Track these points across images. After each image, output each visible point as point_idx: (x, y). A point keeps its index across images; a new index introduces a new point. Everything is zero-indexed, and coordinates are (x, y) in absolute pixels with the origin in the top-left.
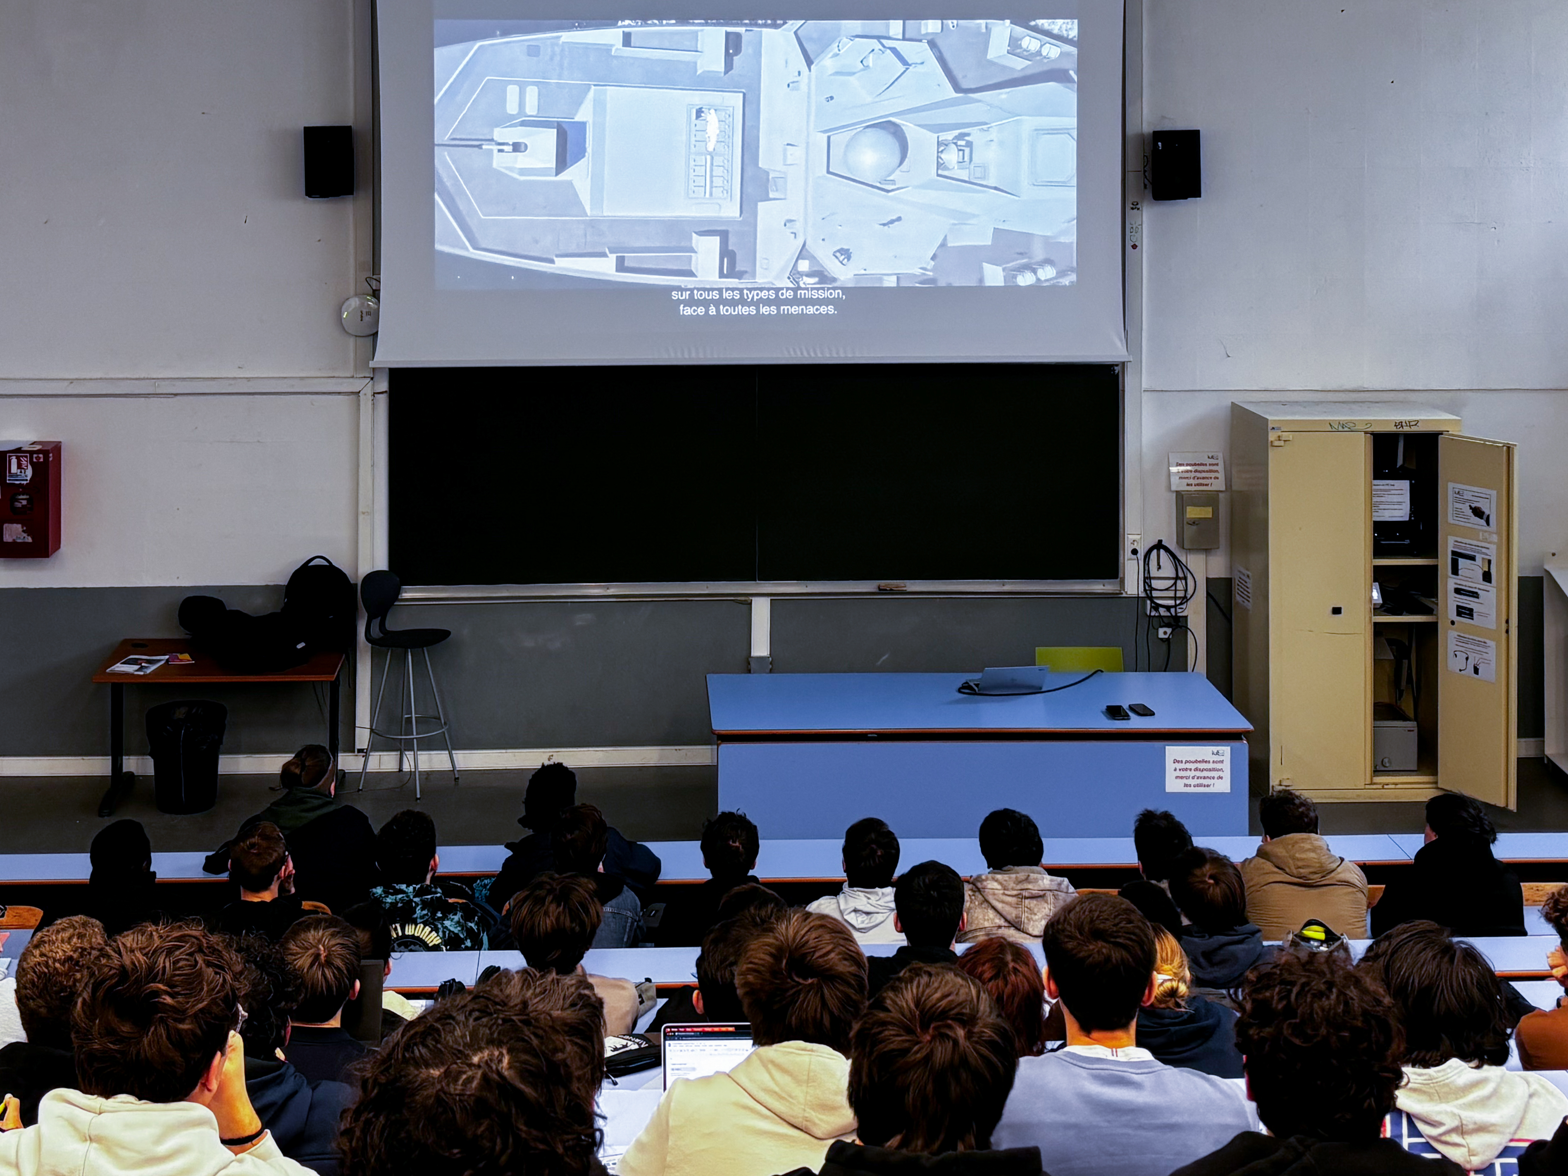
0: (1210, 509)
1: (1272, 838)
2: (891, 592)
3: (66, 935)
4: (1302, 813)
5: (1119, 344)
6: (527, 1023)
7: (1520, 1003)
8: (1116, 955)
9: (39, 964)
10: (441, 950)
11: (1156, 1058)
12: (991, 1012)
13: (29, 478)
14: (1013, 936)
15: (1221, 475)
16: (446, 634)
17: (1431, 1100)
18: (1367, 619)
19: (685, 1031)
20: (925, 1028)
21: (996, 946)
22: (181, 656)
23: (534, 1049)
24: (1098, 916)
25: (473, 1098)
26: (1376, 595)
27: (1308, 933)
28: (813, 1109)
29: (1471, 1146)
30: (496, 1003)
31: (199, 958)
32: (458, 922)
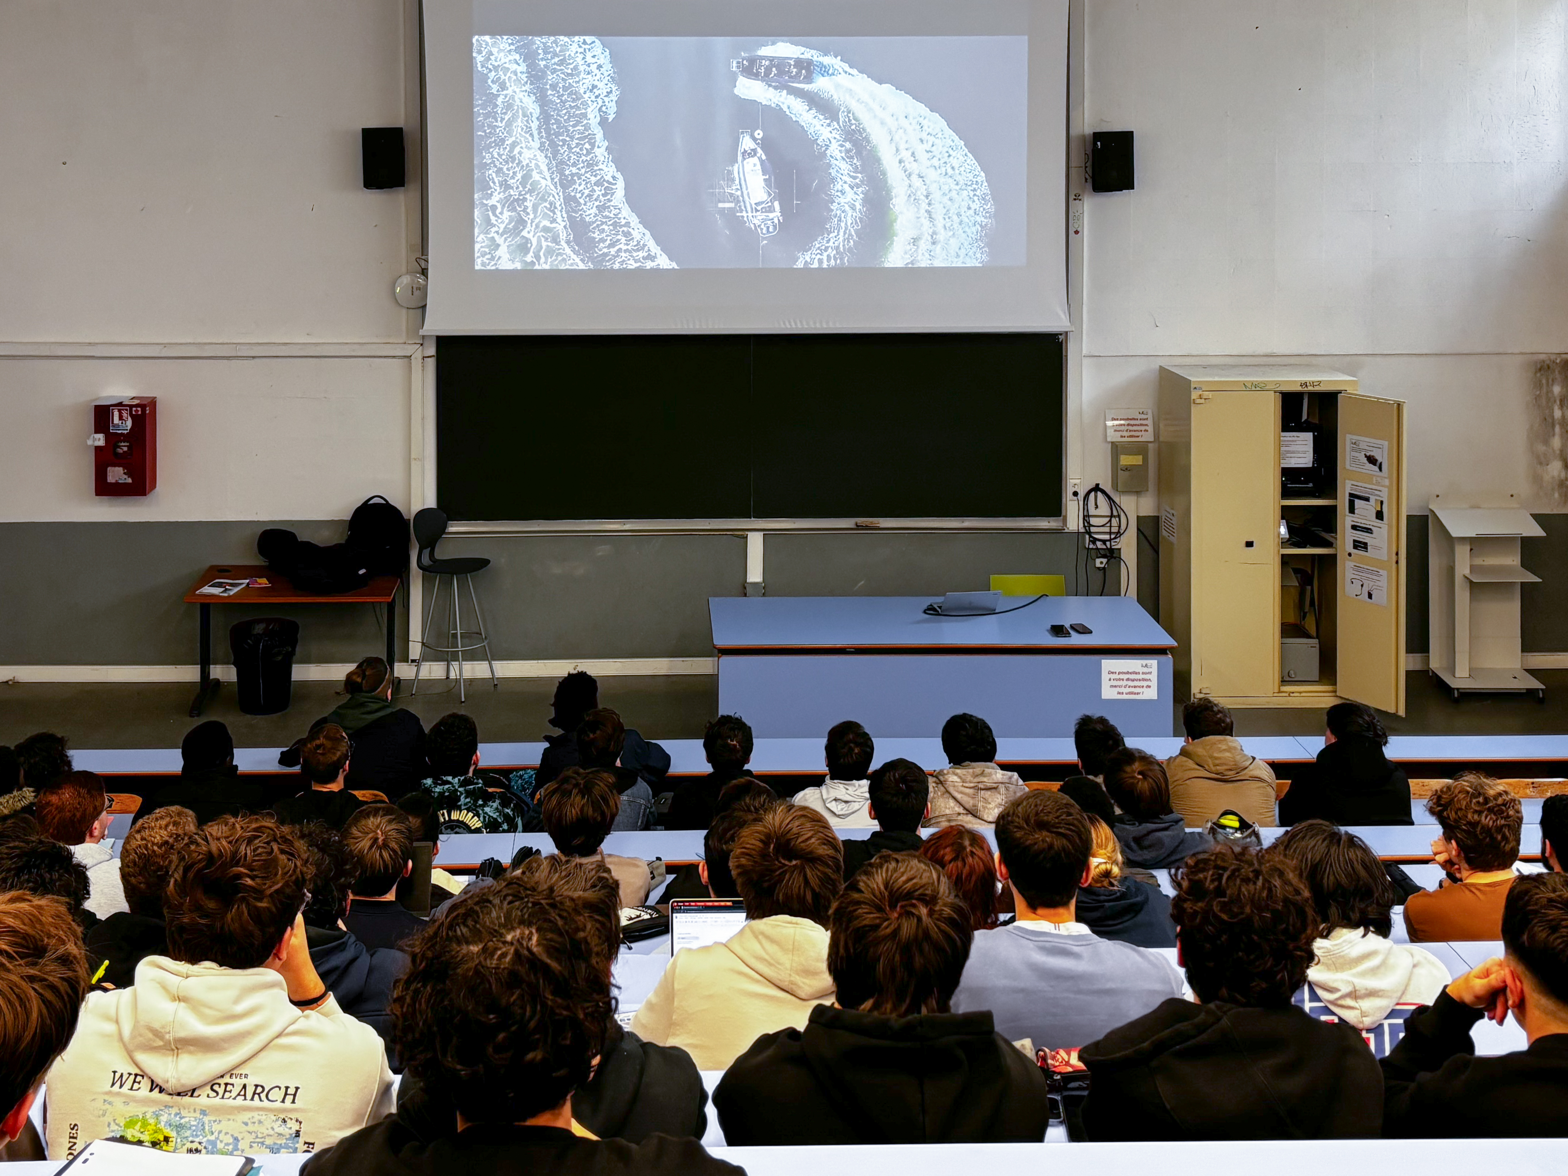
0: (1141, 457)
1: (1193, 740)
2: (867, 528)
3: (163, 823)
4: (1220, 719)
5: (1063, 316)
6: (553, 906)
7: (1407, 883)
8: (1058, 843)
9: (140, 846)
10: (482, 832)
11: (1094, 932)
12: (950, 893)
13: (129, 428)
14: (970, 822)
15: (1150, 429)
16: (486, 562)
17: (1329, 969)
18: (1276, 551)
19: (690, 905)
20: (893, 907)
21: (955, 833)
22: (259, 580)
23: (559, 929)
24: (1043, 810)
25: (506, 971)
26: (1283, 530)
27: (1224, 821)
28: (798, 974)
29: (1363, 1009)
30: (526, 889)
31: (275, 847)
32: (497, 809)
